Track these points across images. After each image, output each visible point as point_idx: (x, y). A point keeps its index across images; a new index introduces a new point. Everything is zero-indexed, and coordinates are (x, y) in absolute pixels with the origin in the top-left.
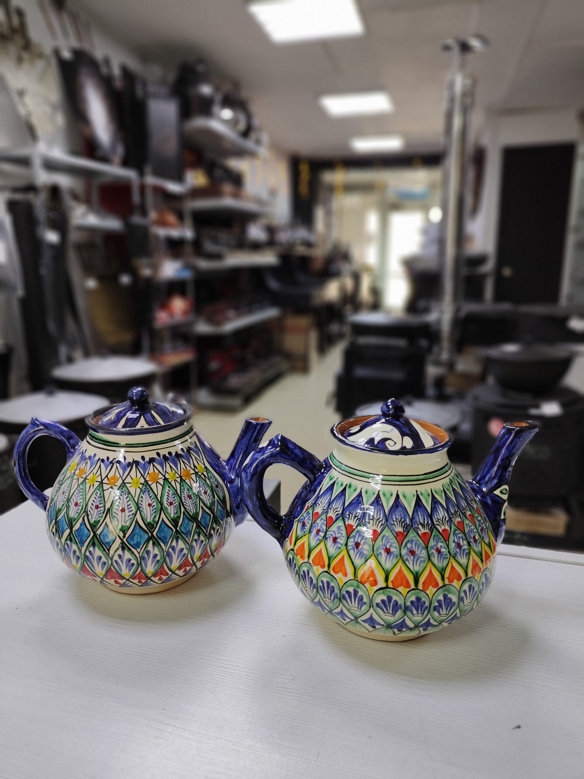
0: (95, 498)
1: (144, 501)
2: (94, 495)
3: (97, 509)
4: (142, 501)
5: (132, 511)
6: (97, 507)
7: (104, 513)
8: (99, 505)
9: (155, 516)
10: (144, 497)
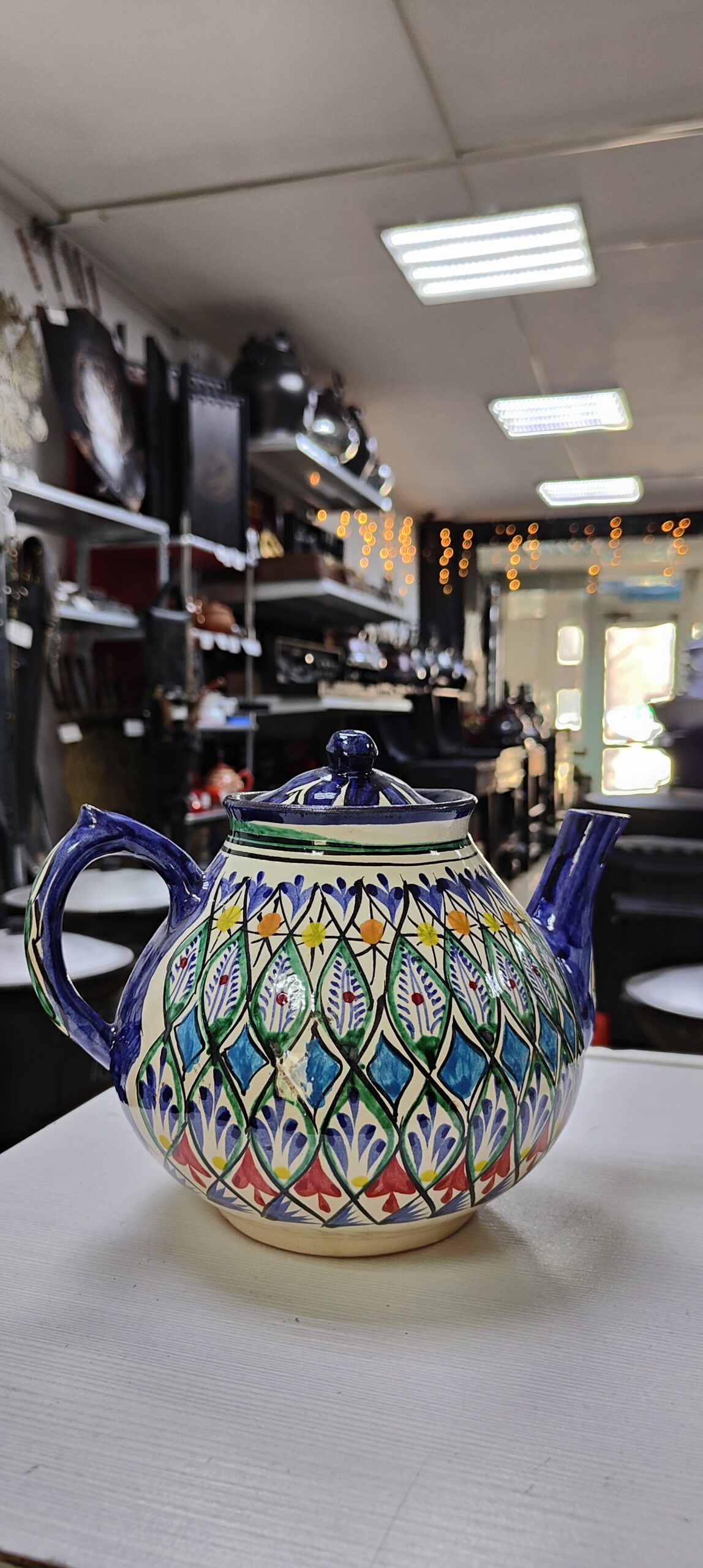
0: (336, 975)
1: (458, 975)
2: (332, 970)
3: (350, 1002)
4: (454, 976)
5: (439, 999)
6: (348, 997)
7: (370, 1009)
8: (352, 991)
9: (490, 1013)
10: (456, 966)
